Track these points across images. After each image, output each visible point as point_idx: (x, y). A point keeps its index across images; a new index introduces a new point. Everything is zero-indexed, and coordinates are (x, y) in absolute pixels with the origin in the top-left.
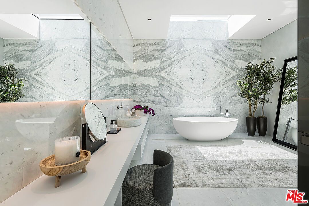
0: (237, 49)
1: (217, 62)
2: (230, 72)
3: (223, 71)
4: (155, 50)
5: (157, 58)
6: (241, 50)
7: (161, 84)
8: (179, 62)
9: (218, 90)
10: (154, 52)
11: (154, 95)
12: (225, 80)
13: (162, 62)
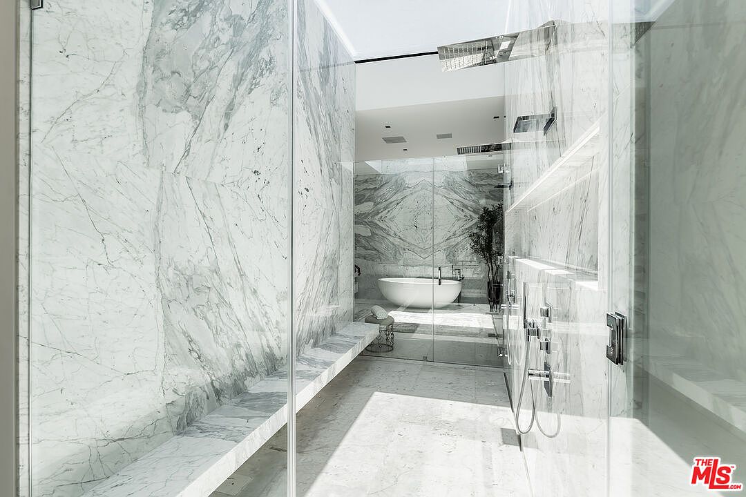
0: (482, 183)
1: (452, 203)
2: (470, 216)
3: (461, 215)
4: (366, 189)
5: (369, 200)
6: (489, 184)
7: (373, 234)
8: (398, 204)
9: (453, 242)
10: (366, 192)
11: (365, 248)
12: (464, 228)
13: (376, 205)
